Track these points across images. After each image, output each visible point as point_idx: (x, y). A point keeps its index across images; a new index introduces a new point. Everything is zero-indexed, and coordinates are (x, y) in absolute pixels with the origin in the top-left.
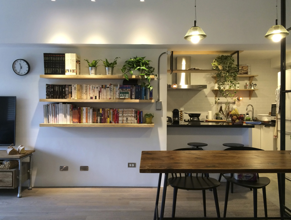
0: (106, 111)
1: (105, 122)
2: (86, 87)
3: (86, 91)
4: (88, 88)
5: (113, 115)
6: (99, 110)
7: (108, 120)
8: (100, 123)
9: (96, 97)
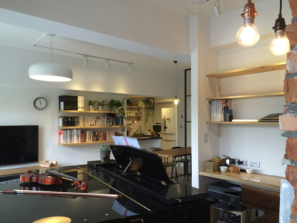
0: (99, 133)
1: (98, 140)
2: (88, 118)
3: (88, 121)
4: (89, 119)
5: (103, 135)
6: (95, 133)
7: (100, 139)
8: (96, 141)
9: (93, 124)
